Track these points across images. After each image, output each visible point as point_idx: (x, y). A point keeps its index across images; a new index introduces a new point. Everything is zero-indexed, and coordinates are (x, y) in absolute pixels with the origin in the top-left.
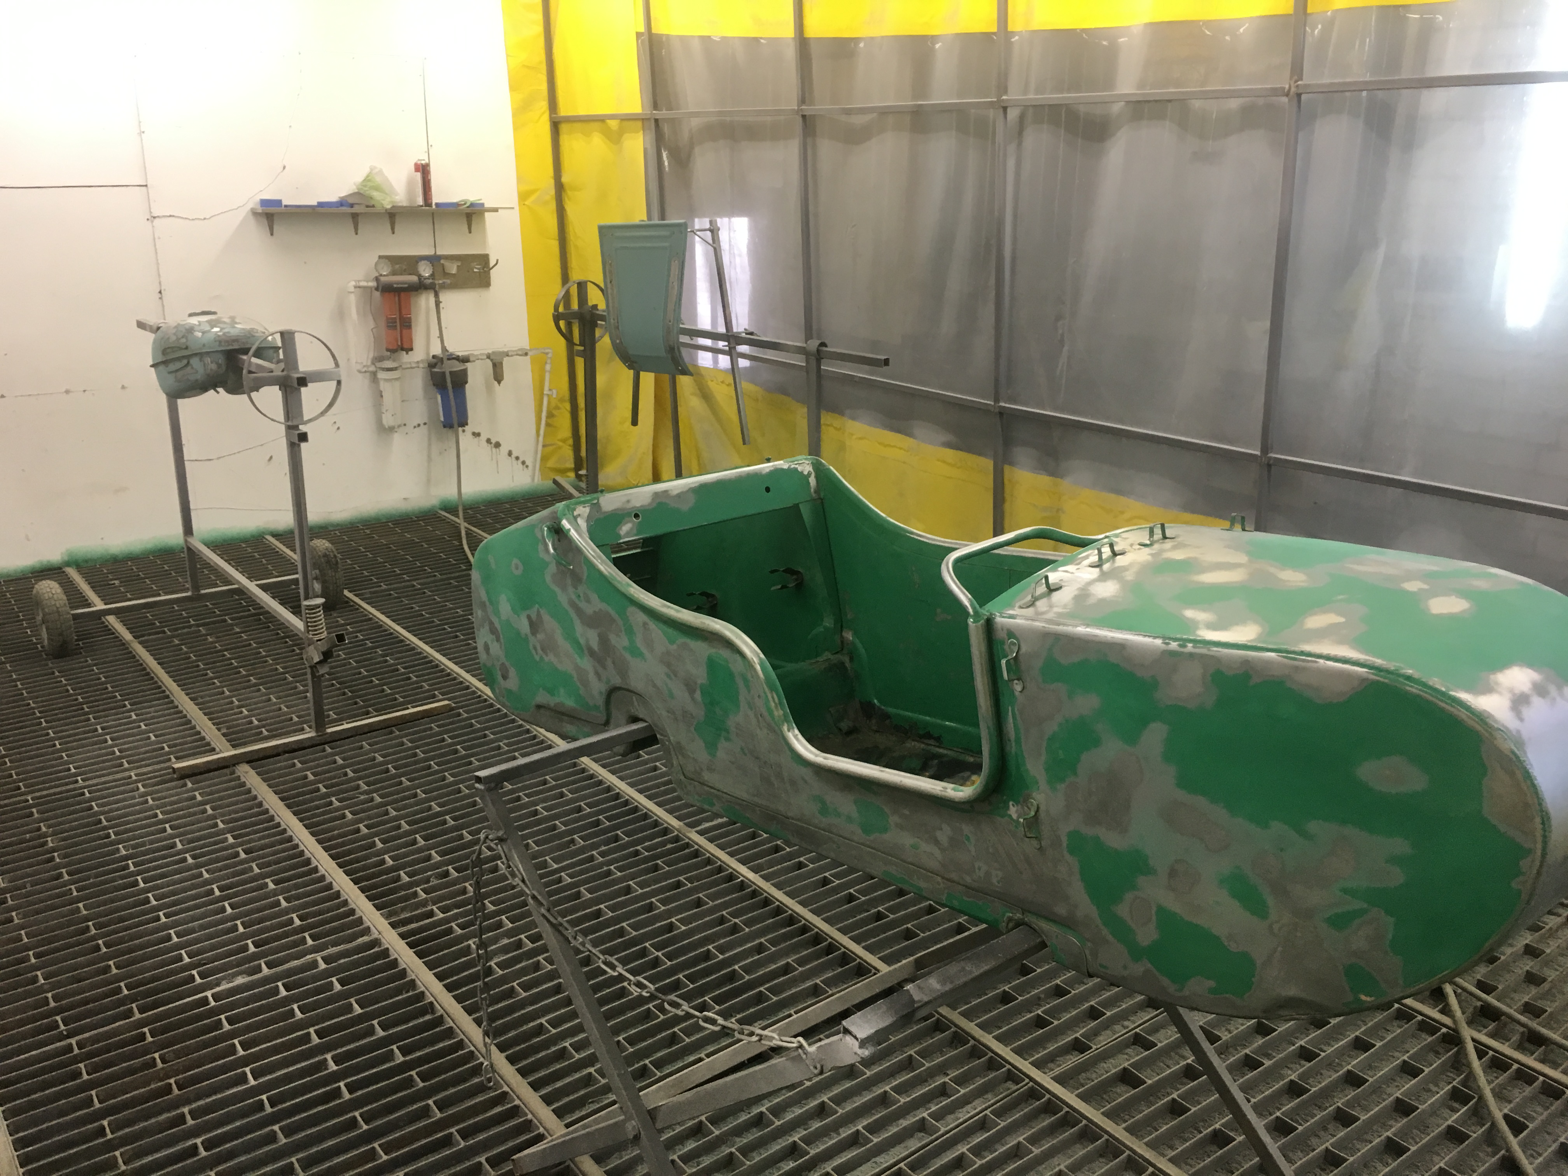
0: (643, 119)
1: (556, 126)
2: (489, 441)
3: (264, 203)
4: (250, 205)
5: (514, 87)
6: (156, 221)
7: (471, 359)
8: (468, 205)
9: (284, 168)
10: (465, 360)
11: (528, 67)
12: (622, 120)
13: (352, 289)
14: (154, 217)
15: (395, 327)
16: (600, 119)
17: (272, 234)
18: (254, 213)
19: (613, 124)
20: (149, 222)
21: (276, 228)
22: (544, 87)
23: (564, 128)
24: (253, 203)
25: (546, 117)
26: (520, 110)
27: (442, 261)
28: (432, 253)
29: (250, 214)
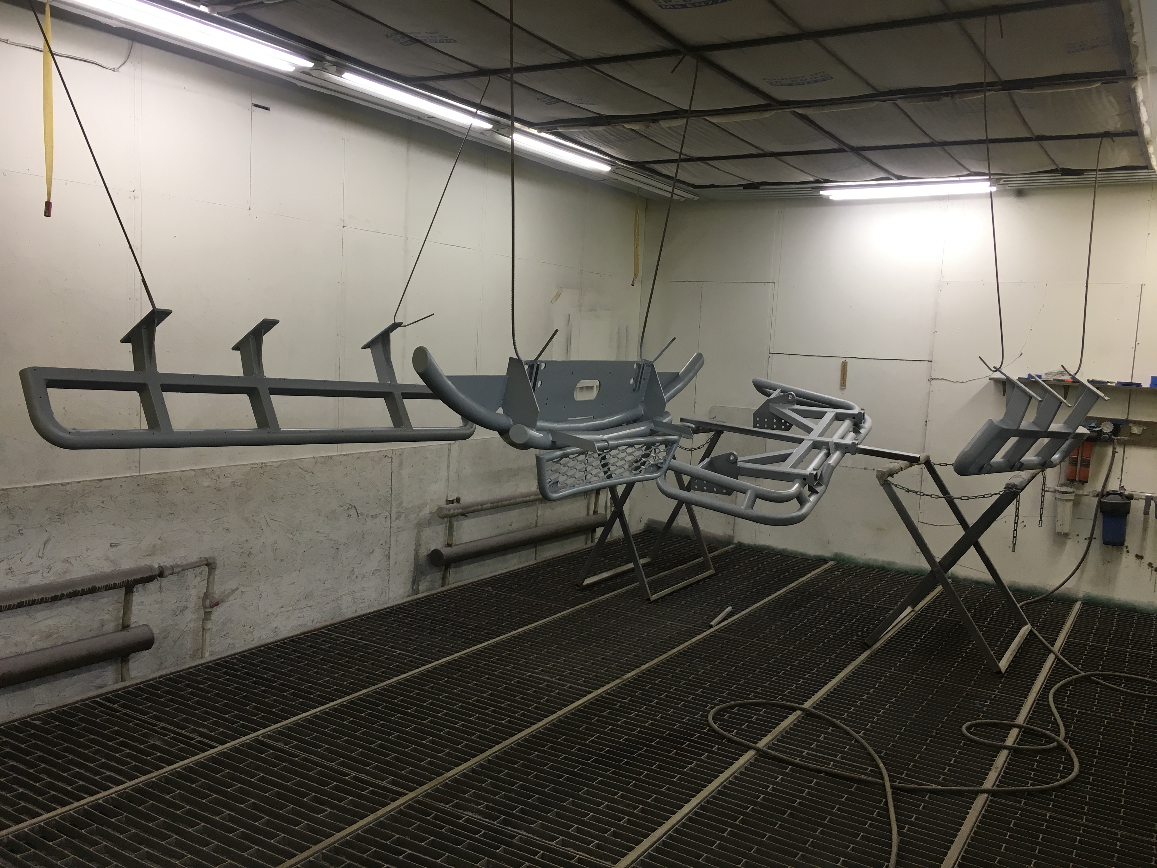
2: (1150, 565)
6: (934, 380)
7: (1135, 497)
9: (1021, 354)
10: (1131, 497)
14: (932, 379)
15: (1076, 465)
17: (1004, 395)
18: (993, 381)
20: (929, 383)
27: (1130, 425)
28: (1125, 418)
29: (991, 381)
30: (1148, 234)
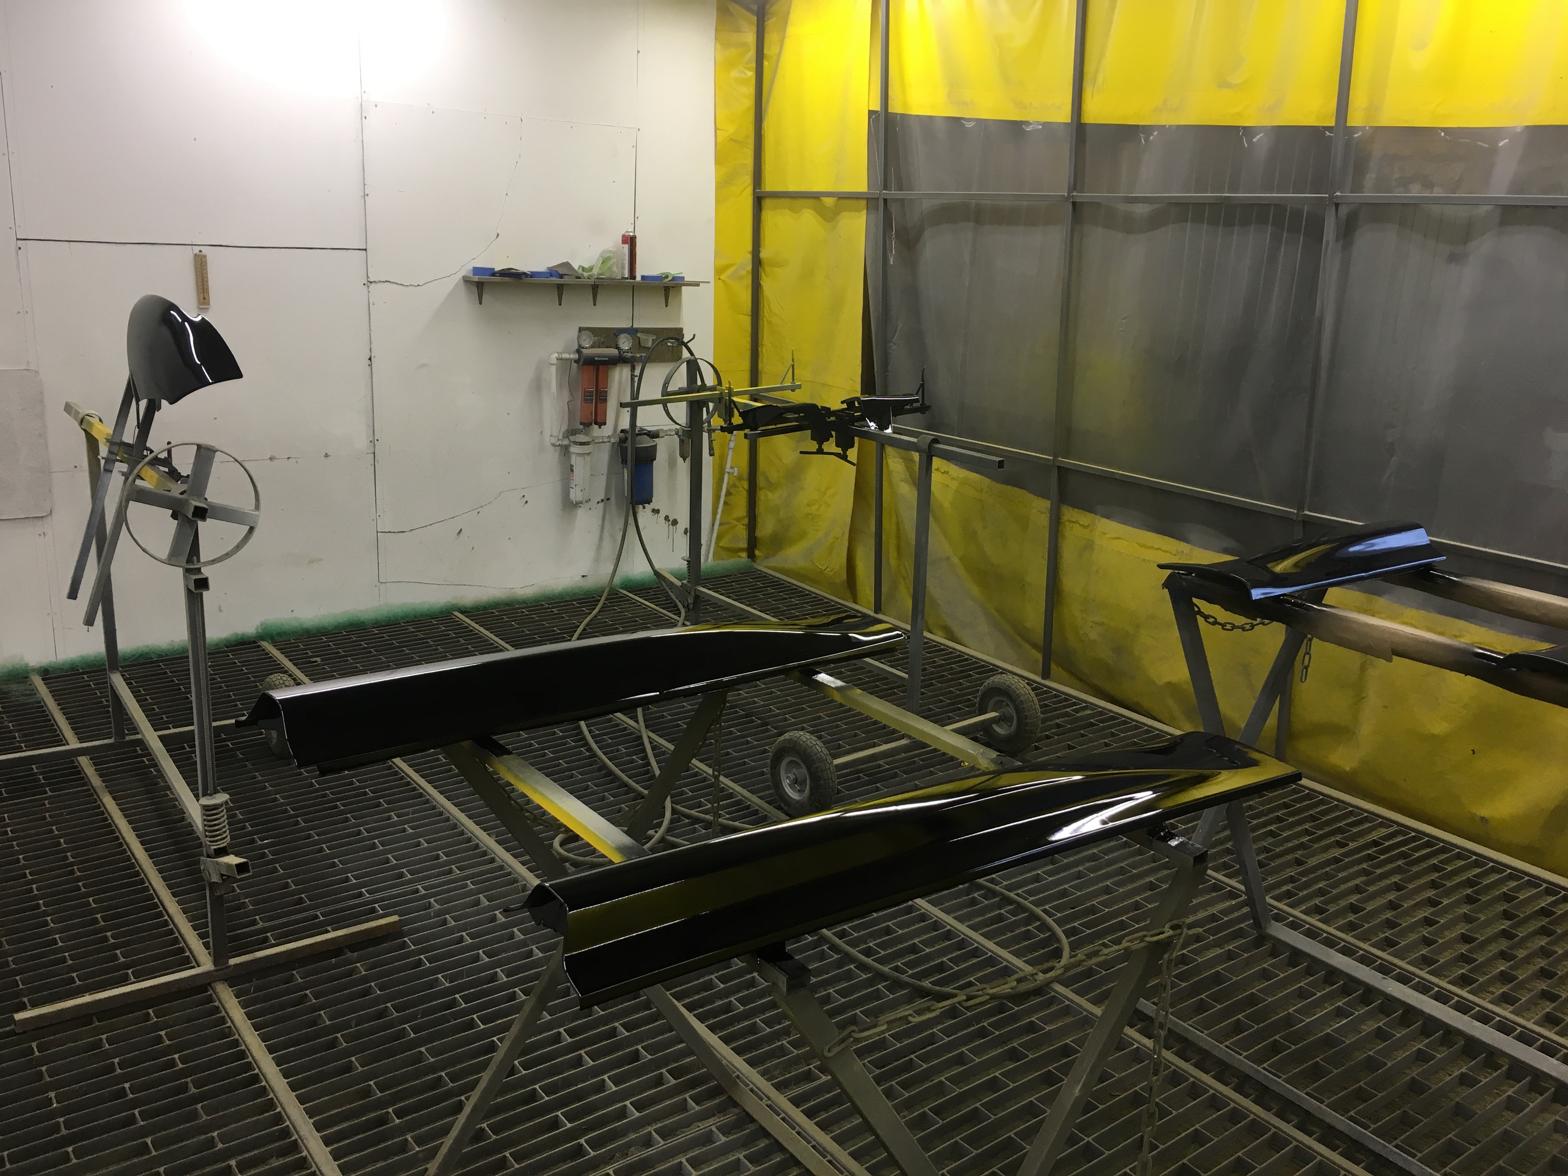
0: (867, 199)
1: (759, 200)
2: (667, 518)
3: (477, 271)
4: (463, 273)
5: (720, 159)
6: (372, 286)
7: (660, 435)
8: (670, 278)
9: (498, 235)
10: (654, 436)
11: (735, 141)
12: (840, 198)
13: (555, 362)
14: (371, 282)
15: (591, 401)
16: (816, 196)
17: (480, 303)
18: (466, 280)
19: (829, 201)
20: (366, 289)
21: (485, 297)
22: (749, 161)
23: (767, 203)
24: (466, 270)
25: (749, 192)
26: (723, 185)
27: (639, 335)
28: (629, 326)
29: (462, 281)
30: (638, 52)
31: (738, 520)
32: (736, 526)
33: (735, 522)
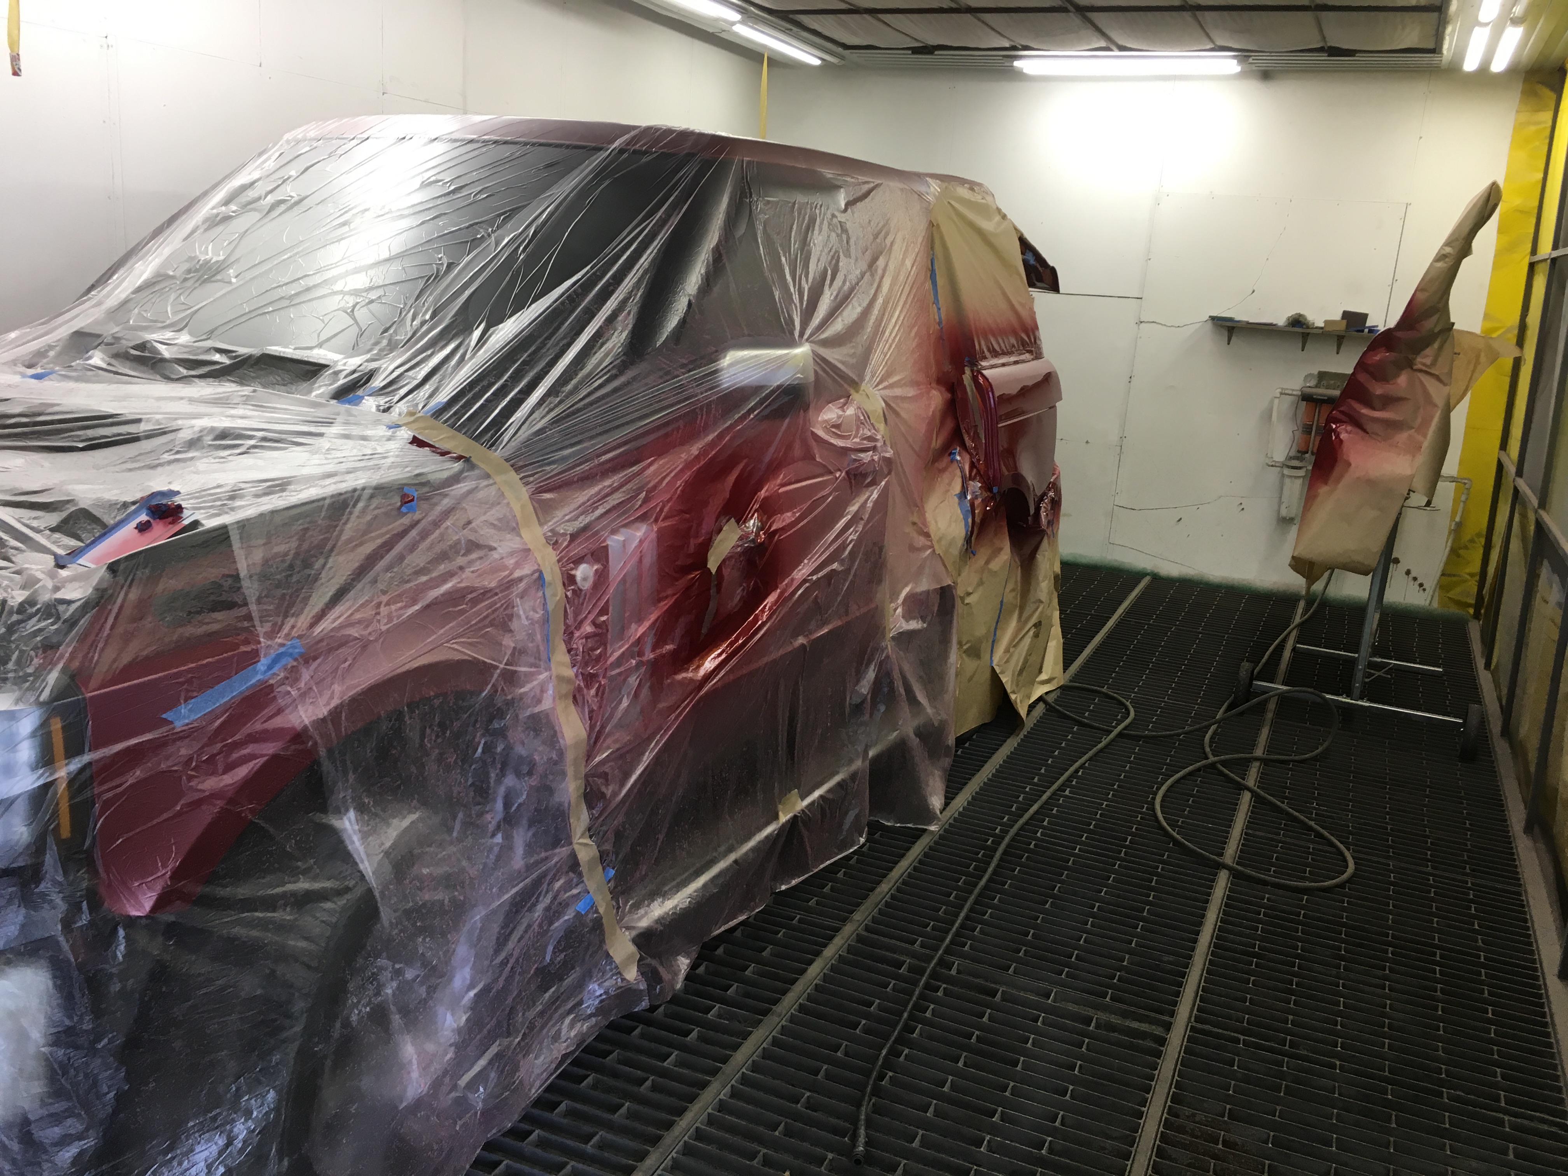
1: (1533, 266)
5: (1501, 229)
6: (1143, 324)
9: (1254, 292)
11: (1522, 211)
13: (1278, 396)
14: (1141, 322)
15: (1310, 433)
17: (1229, 344)
20: (1137, 327)
21: (1234, 339)
22: (1532, 230)
23: (1537, 269)
25: (1525, 260)
26: (1503, 253)
30: (1421, 138)
31: (1472, 575)
32: (1466, 581)
33: (1468, 577)
